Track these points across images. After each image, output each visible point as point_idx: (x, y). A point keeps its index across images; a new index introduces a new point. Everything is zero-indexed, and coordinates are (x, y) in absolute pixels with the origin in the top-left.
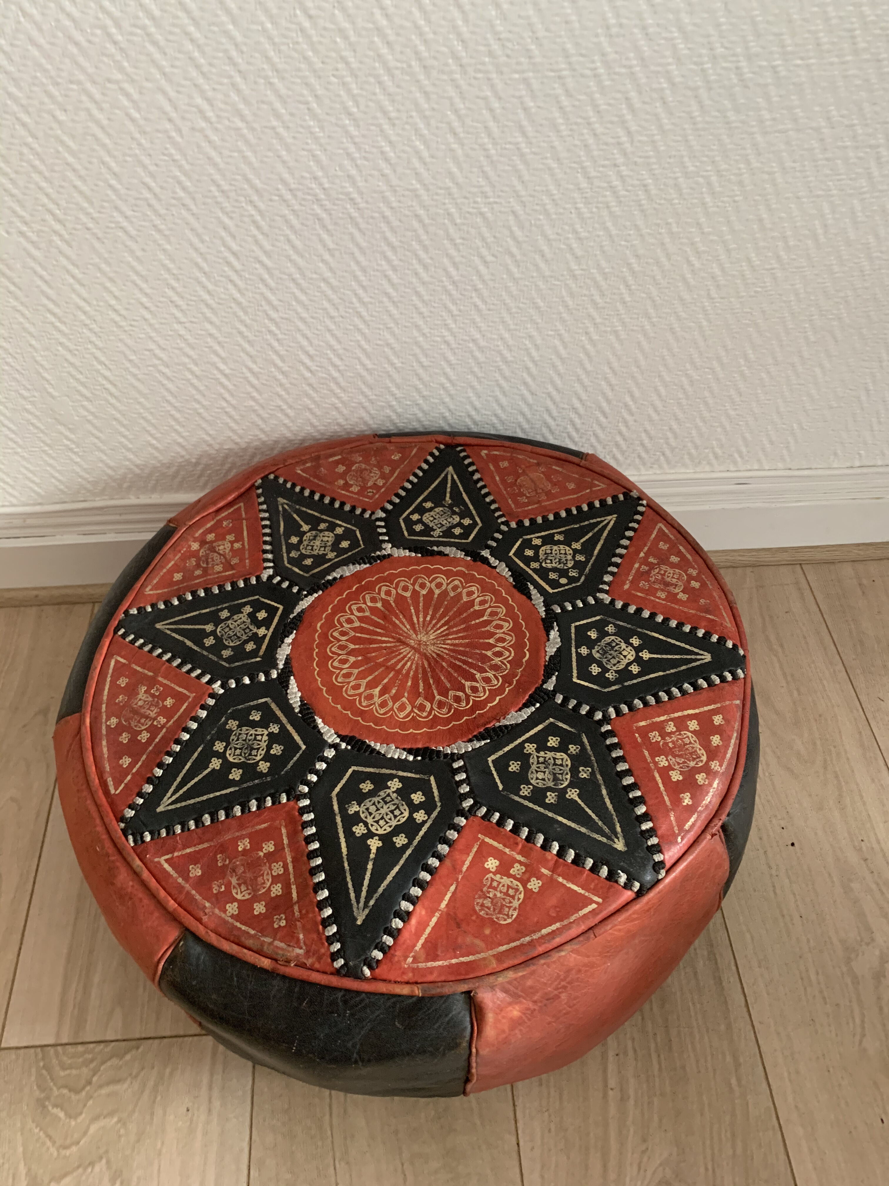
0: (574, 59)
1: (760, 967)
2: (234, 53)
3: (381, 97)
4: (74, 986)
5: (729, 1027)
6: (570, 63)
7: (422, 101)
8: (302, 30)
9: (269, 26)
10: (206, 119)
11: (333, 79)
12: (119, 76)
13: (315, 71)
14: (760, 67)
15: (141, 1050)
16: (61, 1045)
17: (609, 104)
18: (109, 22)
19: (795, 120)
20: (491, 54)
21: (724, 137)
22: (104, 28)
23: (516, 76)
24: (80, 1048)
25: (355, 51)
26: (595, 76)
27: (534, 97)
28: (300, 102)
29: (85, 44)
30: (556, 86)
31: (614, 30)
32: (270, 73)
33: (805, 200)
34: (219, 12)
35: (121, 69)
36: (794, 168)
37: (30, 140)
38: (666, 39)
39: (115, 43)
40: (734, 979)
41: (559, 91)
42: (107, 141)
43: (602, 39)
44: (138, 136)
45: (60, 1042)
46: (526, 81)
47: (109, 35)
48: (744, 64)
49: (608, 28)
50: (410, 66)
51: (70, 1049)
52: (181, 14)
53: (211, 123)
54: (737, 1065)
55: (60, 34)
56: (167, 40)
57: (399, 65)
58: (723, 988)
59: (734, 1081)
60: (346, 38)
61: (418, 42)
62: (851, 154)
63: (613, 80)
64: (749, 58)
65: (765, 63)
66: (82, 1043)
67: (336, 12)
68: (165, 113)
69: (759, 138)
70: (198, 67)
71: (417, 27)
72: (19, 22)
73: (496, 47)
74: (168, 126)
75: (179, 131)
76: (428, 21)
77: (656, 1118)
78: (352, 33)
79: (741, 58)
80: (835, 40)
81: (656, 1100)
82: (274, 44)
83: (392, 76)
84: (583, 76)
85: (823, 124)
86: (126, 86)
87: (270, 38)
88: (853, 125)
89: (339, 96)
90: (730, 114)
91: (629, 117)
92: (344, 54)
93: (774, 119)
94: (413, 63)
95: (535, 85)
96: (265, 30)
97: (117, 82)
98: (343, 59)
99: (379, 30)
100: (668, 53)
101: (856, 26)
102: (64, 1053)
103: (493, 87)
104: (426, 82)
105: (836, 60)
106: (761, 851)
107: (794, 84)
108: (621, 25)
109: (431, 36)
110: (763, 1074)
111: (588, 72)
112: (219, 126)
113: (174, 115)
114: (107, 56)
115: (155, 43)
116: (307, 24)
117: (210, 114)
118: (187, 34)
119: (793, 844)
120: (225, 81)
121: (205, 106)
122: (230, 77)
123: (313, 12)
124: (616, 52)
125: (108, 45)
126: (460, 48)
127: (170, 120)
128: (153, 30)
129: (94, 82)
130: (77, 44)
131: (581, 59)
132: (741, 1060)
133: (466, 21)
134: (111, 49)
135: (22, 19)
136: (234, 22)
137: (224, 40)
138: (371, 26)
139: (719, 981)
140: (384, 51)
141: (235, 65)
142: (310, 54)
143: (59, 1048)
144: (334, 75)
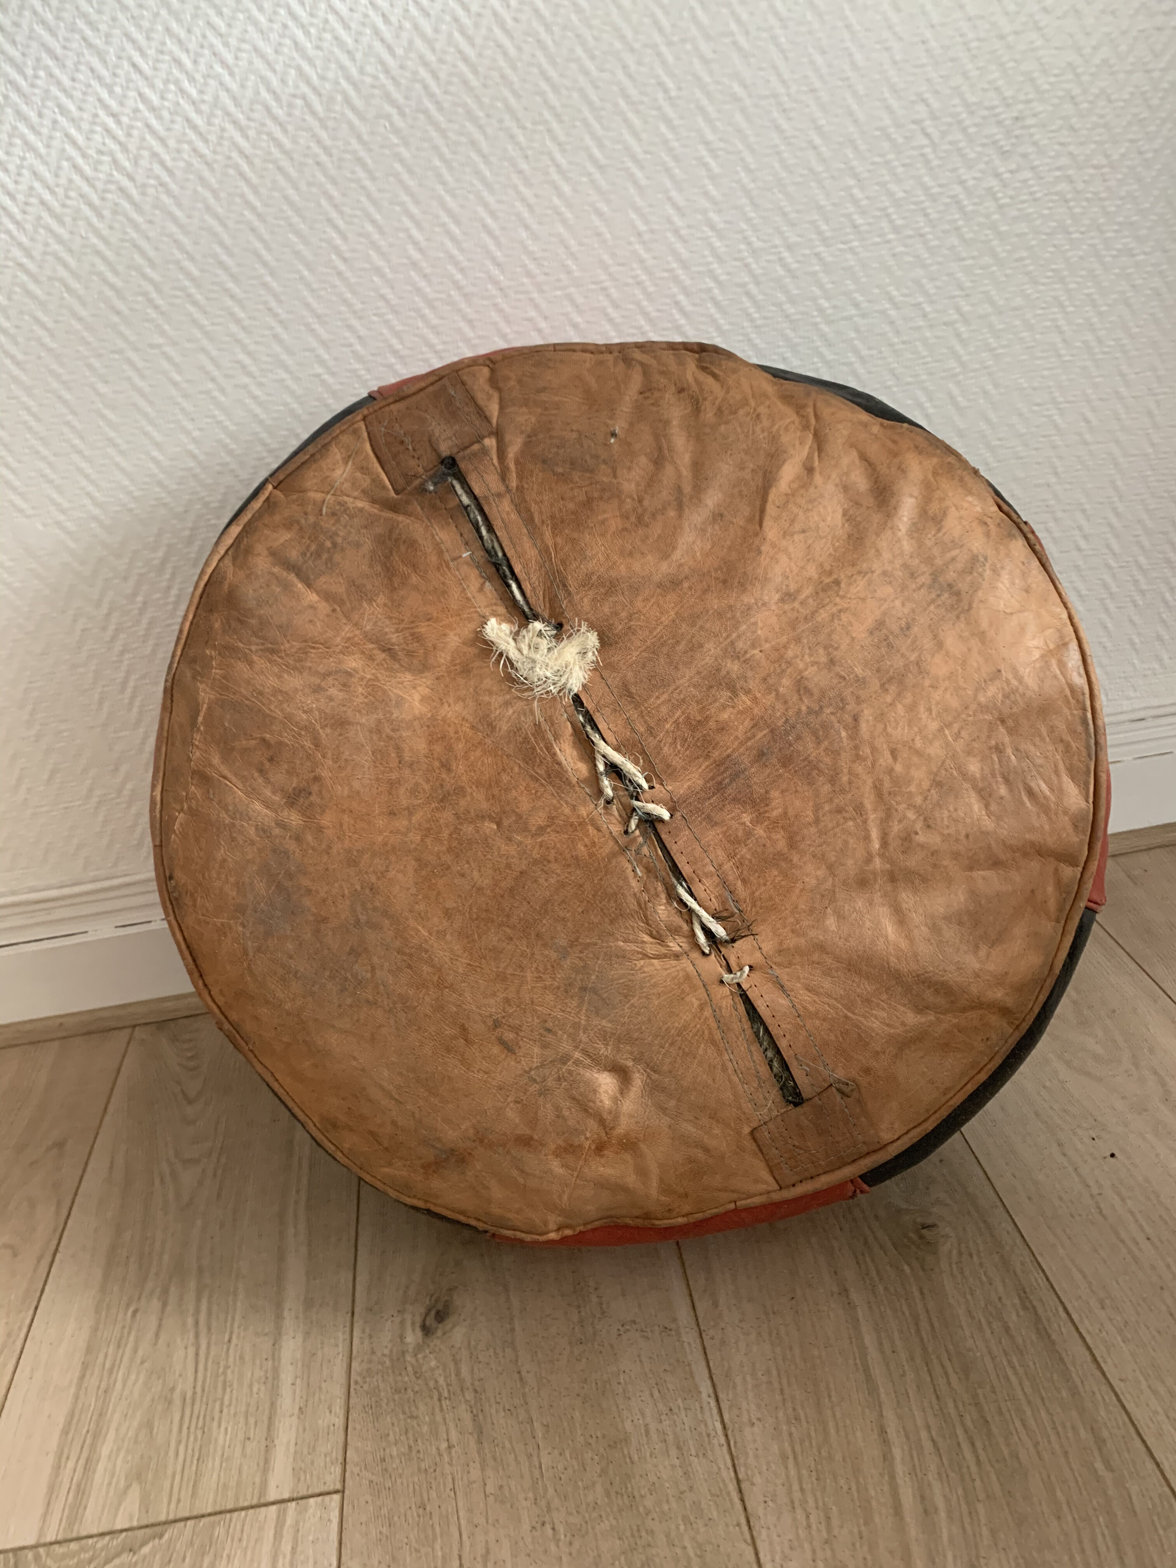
0: (613, 269)
1: (1103, 1308)
2: (273, 304)
3: (426, 331)
4: (71, 1464)
5: (1074, 1392)
6: (610, 274)
7: (467, 330)
8: (339, 274)
9: (306, 273)
10: (250, 375)
11: (375, 319)
12: (160, 340)
13: (355, 312)
14: (804, 255)
15: (166, 1536)
16: (44, 1545)
17: (659, 311)
18: (150, 288)
19: (856, 305)
20: (529, 274)
21: (788, 332)
22: (145, 294)
23: (558, 293)
24: (73, 1546)
25: (392, 288)
26: (638, 283)
27: (580, 312)
28: (342, 345)
29: (126, 312)
30: (601, 298)
31: (646, 237)
32: (310, 320)
33: (895, 389)
34: (257, 266)
35: (163, 333)
36: (872, 356)
37: (70, 417)
38: (700, 239)
39: (156, 307)
40: (1067, 1329)
41: (606, 303)
42: (149, 409)
43: (637, 247)
44: (180, 400)
45: (42, 1541)
46: (570, 298)
47: (150, 301)
48: (786, 254)
49: (639, 234)
50: (450, 296)
51: (59, 1550)
52: (219, 272)
53: (254, 377)
54: (1100, 1442)
55: (102, 305)
56: (208, 299)
57: (439, 296)
58: (1053, 1343)
59: (1099, 1465)
60: (382, 276)
61: (454, 272)
62: (928, 334)
63: (656, 285)
64: (789, 247)
65: (807, 252)
66: (78, 1539)
67: (371, 252)
68: (207, 373)
69: (825, 328)
70: (238, 321)
71: (451, 257)
72: (63, 298)
73: (532, 266)
74: (210, 385)
75: (222, 391)
76: (462, 250)
77: (985, 1532)
78: (387, 270)
79: (782, 249)
80: (871, 220)
81: (980, 1508)
82: (313, 291)
83: (432, 307)
84: (628, 285)
85: (887, 306)
86: (168, 349)
87: (308, 285)
88: (920, 304)
89: (382, 334)
90: (787, 306)
91: (683, 322)
92: (383, 291)
93: (834, 307)
94: (452, 293)
95: (580, 300)
96: (302, 278)
97: (159, 346)
98: (383, 297)
99: (414, 265)
100: (706, 253)
101: (888, 204)
102: (48, 1554)
103: (536, 307)
104: (469, 310)
105: (878, 240)
106: (1070, 1169)
107: (843, 269)
108: (652, 231)
109: (466, 264)
110: (1143, 1449)
111: (630, 281)
112: (263, 380)
113: (216, 373)
114: (148, 321)
115: (195, 303)
116: (342, 267)
117: (253, 369)
118: (227, 290)
119: (1113, 1155)
120: (266, 332)
121: (247, 361)
122: (271, 328)
123: (347, 255)
124: (654, 258)
125: (149, 311)
126: (497, 272)
127: (213, 380)
128: (193, 290)
129: (136, 349)
130: (118, 313)
131: (621, 268)
132: (1105, 1434)
133: (498, 244)
134: (153, 314)
135: (65, 295)
136: (272, 274)
137: (262, 292)
138: (405, 261)
139: (1043, 1333)
140: (422, 284)
141: (276, 315)
142: (349, 296)
143: (42, 1550)
144: (375, 315)
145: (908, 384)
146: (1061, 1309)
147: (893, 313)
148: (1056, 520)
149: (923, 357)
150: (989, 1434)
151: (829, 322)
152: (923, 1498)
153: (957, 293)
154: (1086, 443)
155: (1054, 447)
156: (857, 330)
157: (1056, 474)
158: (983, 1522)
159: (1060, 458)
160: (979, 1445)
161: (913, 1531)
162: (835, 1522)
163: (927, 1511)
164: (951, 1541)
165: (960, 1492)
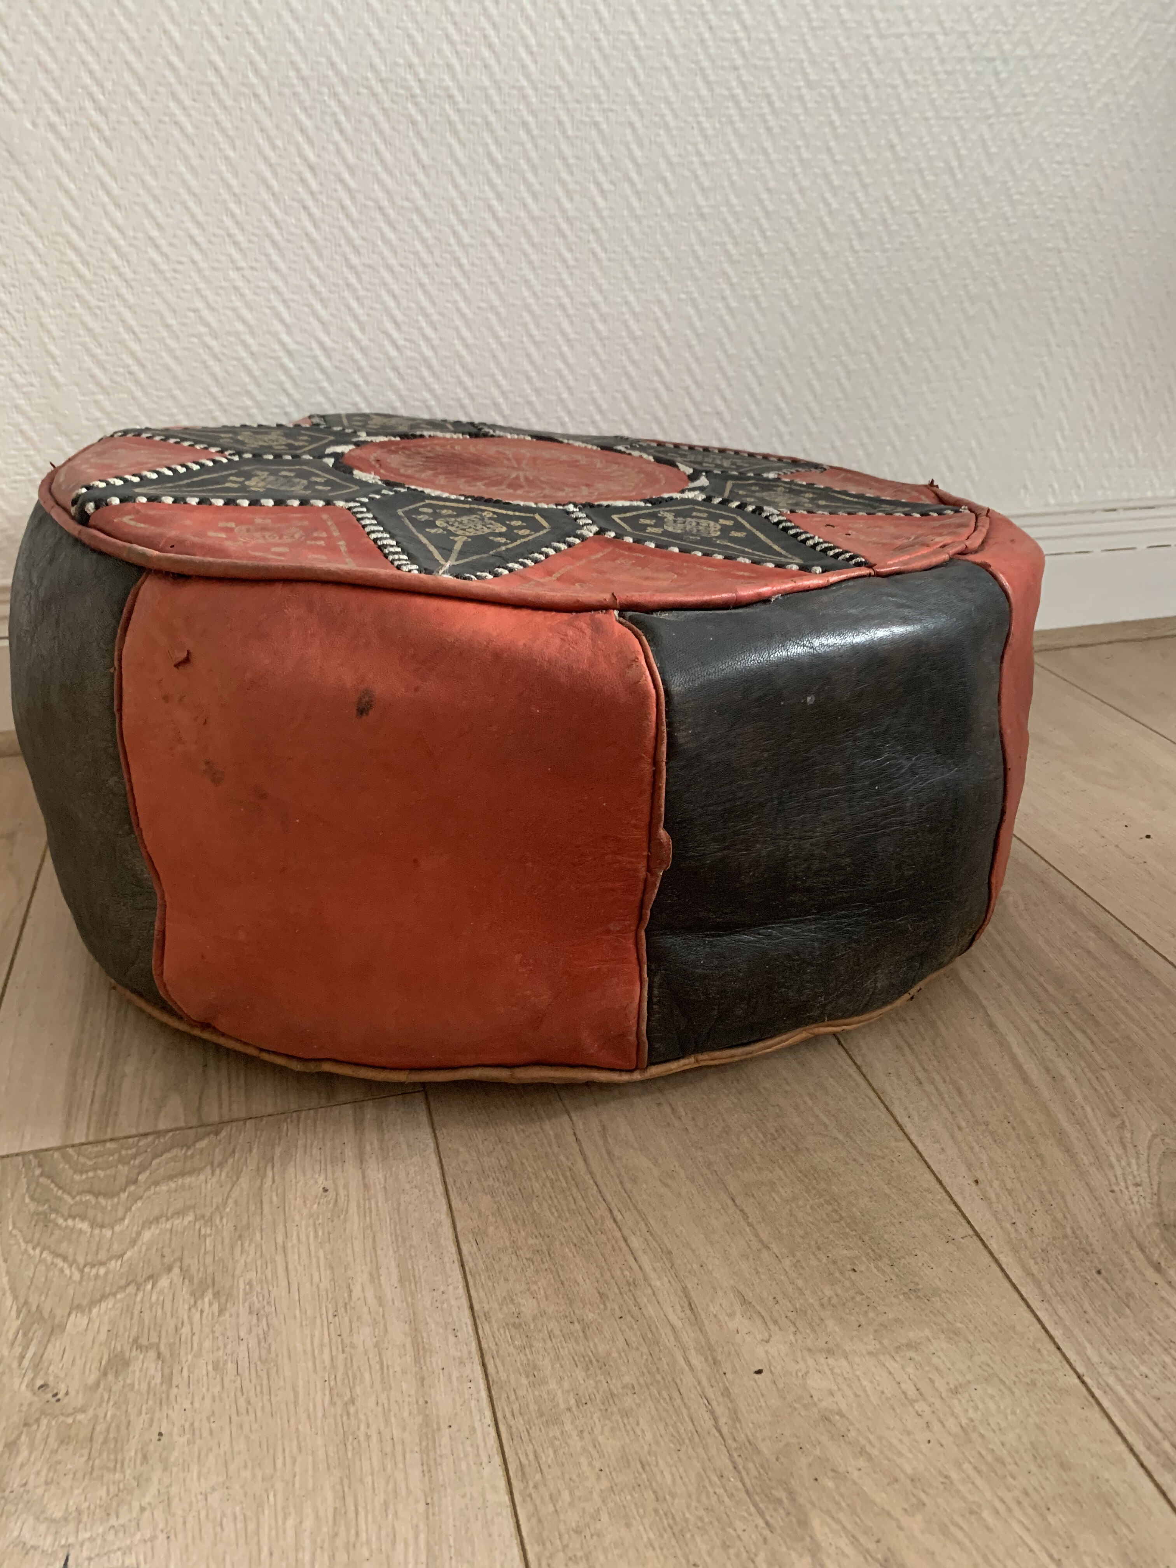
15: (223, 1135)
16: (72, 1146)
24: (111, 1145)
45: (70, 1143)
51: (91, 1149)
66: (113, 1140)
77: (1116, 1090)
81: (1106, 1074)
102: (80, 1155)
106: (1111, 846)
139: (1124, 955)
143: (71, 1150)
145: (946, 118)
146: (1136, 939)
147: (941, 38)
148: (1060, 288)
149: (962, 92)
150: (1097, 1023)
151: (881, 37)
152: (1048, 1070)
153: (998, 27)
154: (1096, 212)
155: (1069, 211)
156: (906, 50)
157: (1066, 240)
158: (1112, 1084)
159: (1072, 223)
160: (1089, 1031)
161: (1046, 1093)
162: (967, 1091)
163: (1055, 1078)
164: (1085, 1098)
165: (1083, 1064)
